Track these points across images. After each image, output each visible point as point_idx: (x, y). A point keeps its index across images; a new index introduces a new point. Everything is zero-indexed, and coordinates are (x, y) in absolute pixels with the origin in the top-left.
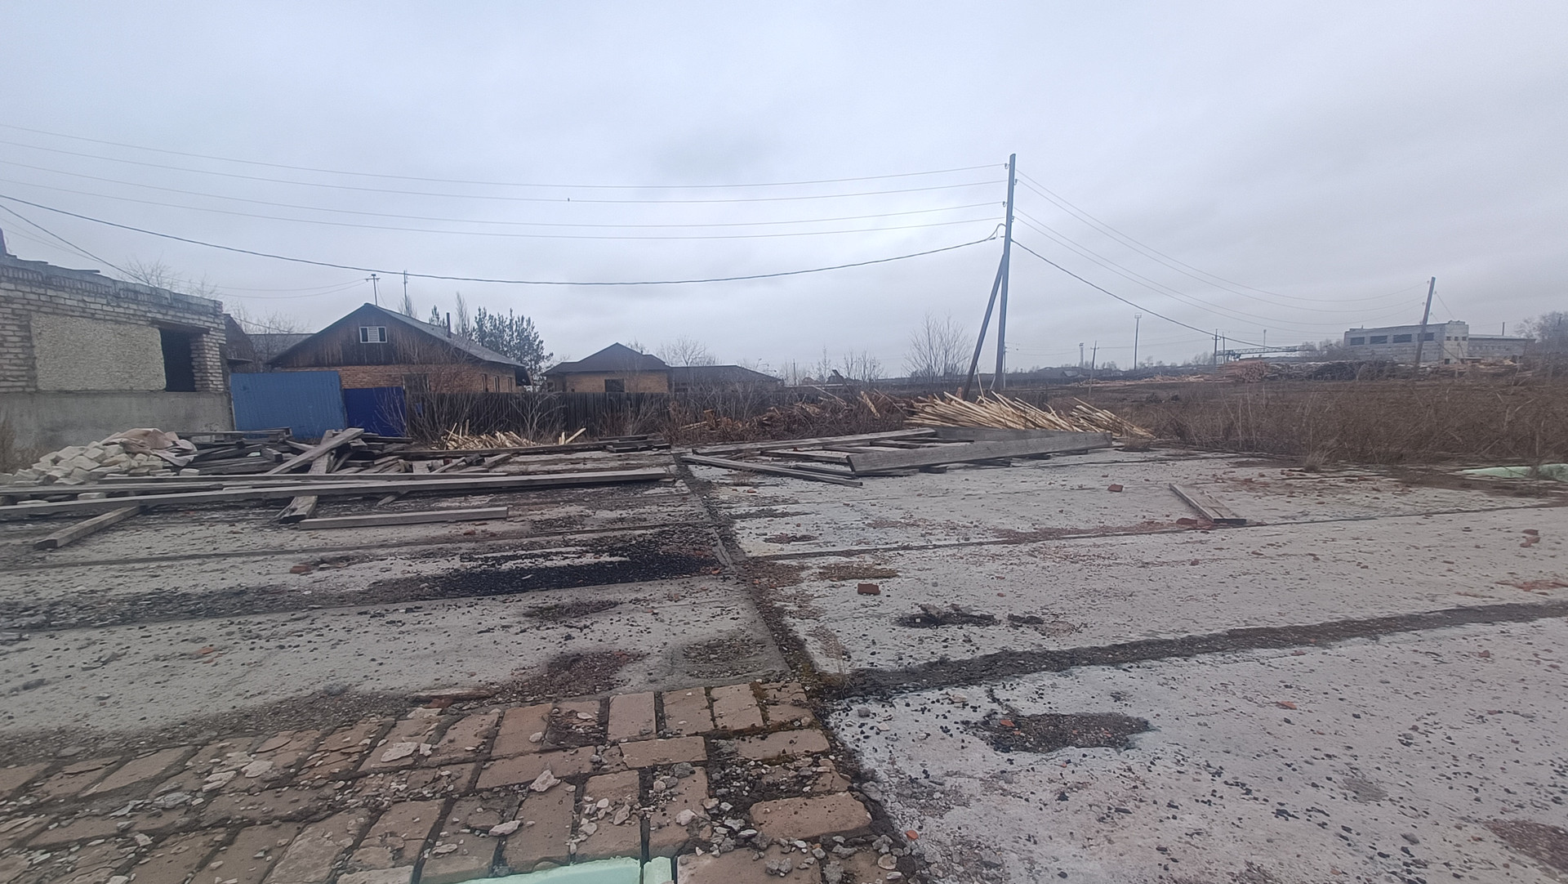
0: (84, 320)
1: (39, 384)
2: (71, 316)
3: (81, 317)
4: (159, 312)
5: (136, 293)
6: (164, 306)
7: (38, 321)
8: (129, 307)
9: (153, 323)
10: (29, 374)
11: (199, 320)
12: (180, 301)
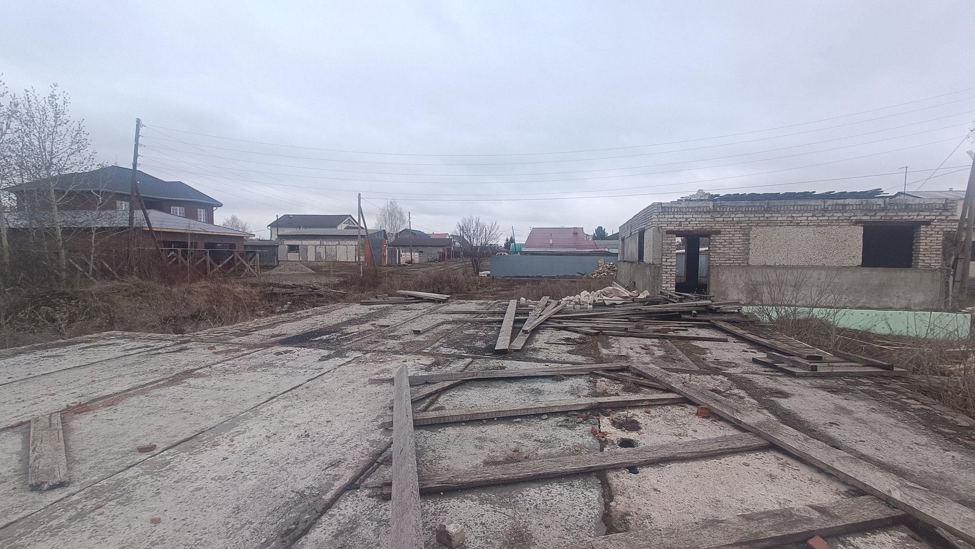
4: (866, 215)
5: (844, 205)
6: (874, 211)
7: (755, 231)
8: (833, 216)
9: (857, 223)
10: (745, 257)
11: (918, 215)
12: (897, 204)
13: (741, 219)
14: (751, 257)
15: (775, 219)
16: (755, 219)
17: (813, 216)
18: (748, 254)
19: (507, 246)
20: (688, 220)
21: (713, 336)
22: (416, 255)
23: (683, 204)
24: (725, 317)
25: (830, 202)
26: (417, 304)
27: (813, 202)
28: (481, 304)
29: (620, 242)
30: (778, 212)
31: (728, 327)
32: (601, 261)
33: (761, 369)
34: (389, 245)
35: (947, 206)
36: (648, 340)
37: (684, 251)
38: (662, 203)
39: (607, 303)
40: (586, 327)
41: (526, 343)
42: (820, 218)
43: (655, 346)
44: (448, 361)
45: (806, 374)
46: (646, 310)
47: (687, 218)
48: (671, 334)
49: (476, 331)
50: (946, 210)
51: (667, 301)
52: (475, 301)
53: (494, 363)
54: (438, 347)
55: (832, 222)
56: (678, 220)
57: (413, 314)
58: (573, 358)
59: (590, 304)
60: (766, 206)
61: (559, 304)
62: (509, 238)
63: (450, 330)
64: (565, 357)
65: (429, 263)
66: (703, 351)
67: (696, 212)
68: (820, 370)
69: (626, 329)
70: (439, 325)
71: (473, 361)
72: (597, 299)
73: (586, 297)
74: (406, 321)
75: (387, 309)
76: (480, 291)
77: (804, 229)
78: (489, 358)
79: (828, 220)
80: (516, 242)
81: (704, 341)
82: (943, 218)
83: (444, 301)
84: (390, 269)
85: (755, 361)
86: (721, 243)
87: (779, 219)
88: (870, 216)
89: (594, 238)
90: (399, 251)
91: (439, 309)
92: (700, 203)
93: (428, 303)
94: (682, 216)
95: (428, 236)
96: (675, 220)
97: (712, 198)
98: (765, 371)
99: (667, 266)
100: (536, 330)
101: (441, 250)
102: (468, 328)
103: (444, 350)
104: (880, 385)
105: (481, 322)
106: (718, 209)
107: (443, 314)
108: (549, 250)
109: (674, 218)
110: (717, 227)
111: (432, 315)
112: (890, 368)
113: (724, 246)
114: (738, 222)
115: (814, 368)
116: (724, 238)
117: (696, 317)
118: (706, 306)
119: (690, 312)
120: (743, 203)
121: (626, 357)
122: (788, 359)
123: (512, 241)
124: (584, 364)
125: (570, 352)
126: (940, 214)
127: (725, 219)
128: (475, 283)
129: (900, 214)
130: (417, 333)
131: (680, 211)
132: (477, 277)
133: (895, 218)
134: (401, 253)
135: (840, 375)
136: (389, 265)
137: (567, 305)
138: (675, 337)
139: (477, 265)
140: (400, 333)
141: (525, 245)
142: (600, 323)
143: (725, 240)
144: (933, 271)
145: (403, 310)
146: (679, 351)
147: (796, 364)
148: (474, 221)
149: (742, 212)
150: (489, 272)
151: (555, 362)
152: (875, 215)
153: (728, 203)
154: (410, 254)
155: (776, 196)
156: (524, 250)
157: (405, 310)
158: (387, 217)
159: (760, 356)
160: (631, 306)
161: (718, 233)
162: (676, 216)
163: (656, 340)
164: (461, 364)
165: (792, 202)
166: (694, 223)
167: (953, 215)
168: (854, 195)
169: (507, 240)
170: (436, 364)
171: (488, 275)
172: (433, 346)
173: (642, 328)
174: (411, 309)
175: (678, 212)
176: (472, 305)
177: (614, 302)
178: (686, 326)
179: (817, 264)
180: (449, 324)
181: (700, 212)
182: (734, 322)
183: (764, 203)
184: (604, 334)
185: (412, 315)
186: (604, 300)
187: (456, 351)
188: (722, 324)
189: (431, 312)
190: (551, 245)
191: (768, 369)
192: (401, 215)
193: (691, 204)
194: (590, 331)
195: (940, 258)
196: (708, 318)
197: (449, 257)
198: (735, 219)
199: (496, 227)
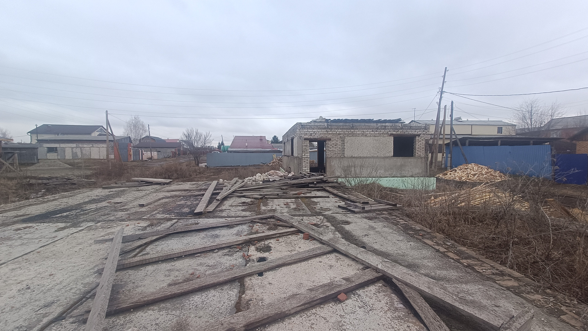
1: (345, 155)
3: (361, 136)
4: (394, 131)
5: (385, 126)
6: (398, 129)
7: (347, 139)
8: (381, 131)
9: (391, 135)
10: (343, 152)
11: (415, 132)
12: (407, 126)
13: (340, 132)
14: (345, 152)
15: (356, 132)
16: (347, 132)
17: (372, 131)
18: (344, 151)
19: (219, 147)
20: (315, 132)
21: (323, 195)
22: (155, 154)
23: (312, 124)
24: (330, 185)
25: (379, 124)
26: (148, 187)
27: (372, 124)
28: (193, 184)
29: (283, 145)
30: (357, 129)
31: (331, 190)
32: (275, 156)
33: (341, 210)
34: (134, 147)
35: (426, 127)
36: (289, 199)
37: (317, 150)
38: (301, 123)
39: (271, 180)
40: (256, 195)
41: (217, 207)
42: (375, 133)
43: (292, 203)
44: (159, 222)
45: (360, 211)
46: (290, 183)
47: (314, 132)
48: (302, 195)
49: (186, 202)
50: (426, 129)
51: (303, 177)
52: (190, 183)
53: (192, 221)
54: (155, 214)
55: (380, 135)
56: (310, 132)
57: (143, 193)
58: (244, 213)
59: (261, 181)
60: (351, 126)
61: (243, 181)
62: (221, 143)
63: (167, 202)
64: (239, 213)
65: (165, 159)
66: (316, 203)
67: (319, 128)
68: (366, 209)
69: (278, 194)
70: (160, 199)
71: (178, 221)
72: (265, 178)
73: (259, 177)
74: (136, 199)
75: (124, 191)
76: (198, 176)
77: (369, 138)
78: (189, 218)
79: (379, 133)
80: (225, 145)
81: (318, 198)
82: (425, 133)
83: (167, 184)
84: (134, 163)
85: (339, 207)
86: (331, 145)
87: (358, 133)
88: (396, 132)
89: (272, 142)
90: (142, 151)
91: (163, 189)
92: (321, 123)
93: (156, 186)
94: (312, 130)
95: (164, 141)
96: (308, 132)
97: (327, 121)
98: (342, 212)
99: (305, 158)
100: (225, 198)
101: (173, 150)
102: (181, 200)
103: (159, 216)
104: (390, 214)
105: (190, 196)
106: (329, 127)
107: (165, 192)
108: (245, 149)
109: (308, 131)
110: (329, 136)
111: (156, 194)
112: (395, 205)
113: (333, 147)
114: (339, 134)
115: (364, 208)
117: (316, 185)
118: (321, 179)
119: (313, 183)
120: (341, 124)
121: (274, 211)
122: (353, 205)
123: (223, 144)
124: (249, 216)
125: (243, 210)
126: (424, 132)
127: (333, 133)
128: (195, 171)
129: (408, 131)
130: (142, 206)
131: (311, 128)
132: (197, 168)
133: (406, 133)
134: (143, 153)
135: (374, 211)
136: (133, 161)
137: (248, 182)
138: (304, 197)
139: (197, 160)
140: (129, 207)
141: (231, 147)
142: (265, 192)
143: (333, 143)
144: (421, 158)
145: (136, 191)
146: (304, 205)
147: (356, 207)
148: (195, 131)
149: (341, 129)
150: (206, 164)
151: (232, 217)
152: (398, 131)
153: (334, 124)
154: (150, 153)
155: (357, 121)
156: (230, 149)
157: (137, 191)
158: (132, 127)
159: (342, 204)
160: (283, 181)
161: (330, 140)
162: (309, 130)
163: (294, 200)
164: (169, 224)
165: (363, 124)
166: (319, 134)
167: (428, 132)
168: (390, 121)
169: (219, 144)
170: (151, 225)
171: (206, 166)
172: (152, 214)
173: (286, 193)
174: (142, 190)
175: (310, 128)
176: (187, 186)
177: (275, 179)
178: (311, 191)
179: (375, 156)
180: (167, 198)
181: (321, 128)
182: (334, 187)
183: (351, 124)
184: (266, 198)
185: (140, 194)
186: (269, 178)
187: (167, 216)
188: (328, 188)
189: (157, 191)
190: (247, 146)
191: (343, 211)
192: (143, 126)
193: (316, 124)
194: (258, 197)
195: (424, 152)
196: (322, 185)
197: (179, 155)
198: (337, 133)
199: (210, 135)
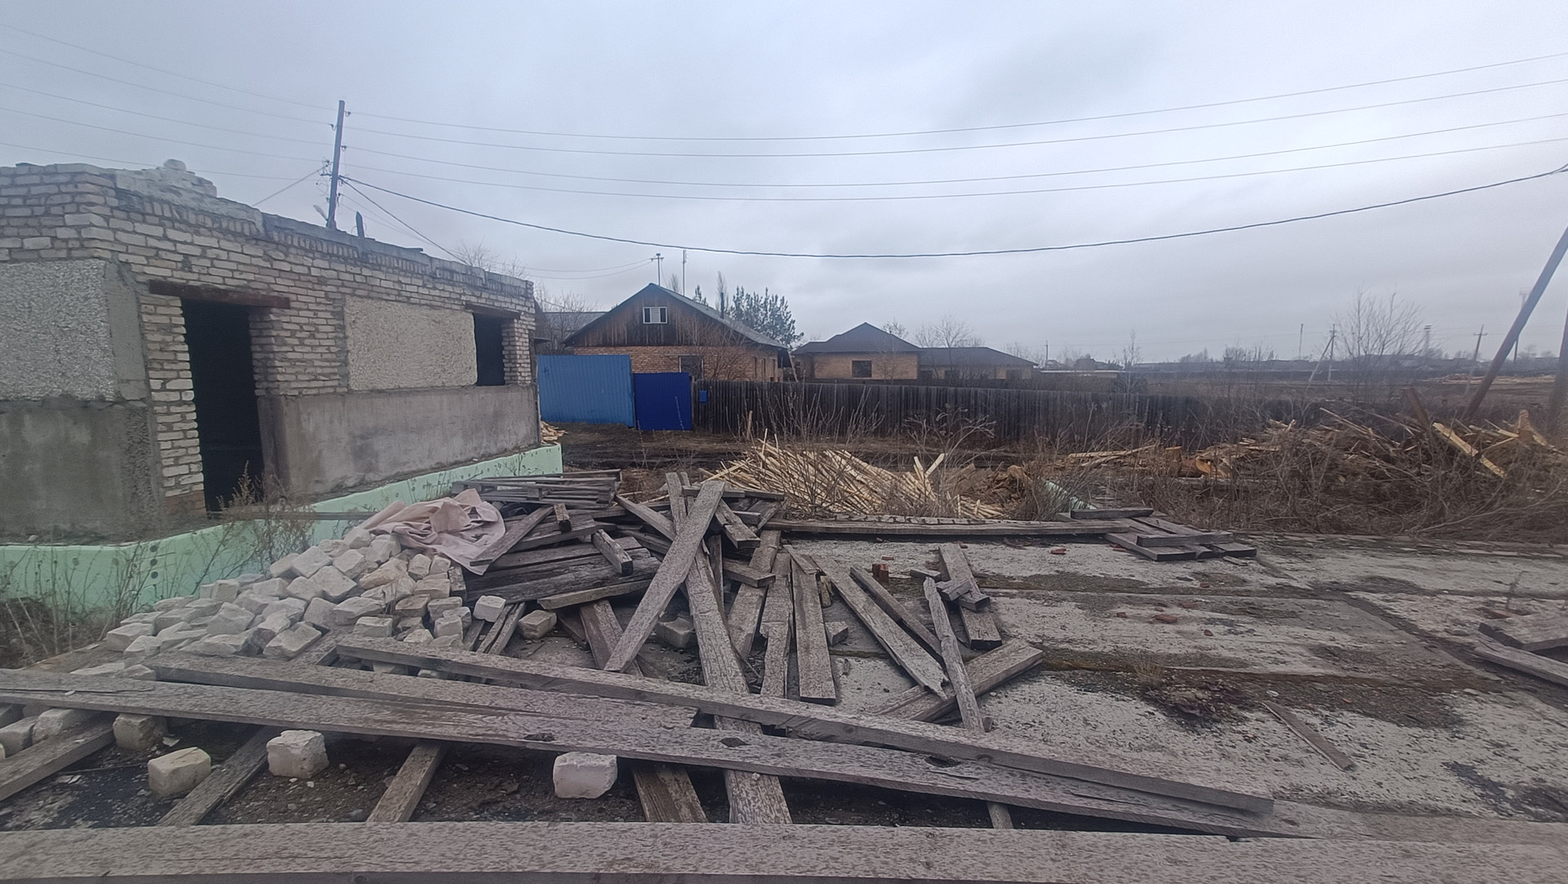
0: (399, 304)
1: (351, 383)
2: (387, 300)
3: (396, 301)
4: (477, 295)
5: (452, 272)
6: (478, 288)
7: (352, 308)
8: (444, 289)
10: (342, 371)
11: (511, 304)
12: (494, 282)
13: (322, 272)
14: (352, 370)
16: (348, 277)
18: (346, 363)
20: (211, 253)
27: (418, 258)
30: (379, 267)
47: (204, 248)
55: (444, 302)
56: (181, 248)
60: (360, 249)
67: (226, 232)
77: (418, 313)
86: (293, 333)
87: (379, 282)
92: (230, 205)
94: (188, 238)
96: (169, 246)
99: (169, 404)
106: (276, 238)
109: (165, 238)
113: (301, 342)
114: (321, 281)
116: (297, 320)
120: (322, 231)
131: (181, 219)
144: (528, 388)
149: (323, 255)
152: (480, 297)
153: (293, 224)
161: (285, 304)
162: (171, 234)
165: (394, 251)
175: (177, 220)
179: (436, 383)
181: (235, 234)
183: (357, 243)
198: (311, 271)
